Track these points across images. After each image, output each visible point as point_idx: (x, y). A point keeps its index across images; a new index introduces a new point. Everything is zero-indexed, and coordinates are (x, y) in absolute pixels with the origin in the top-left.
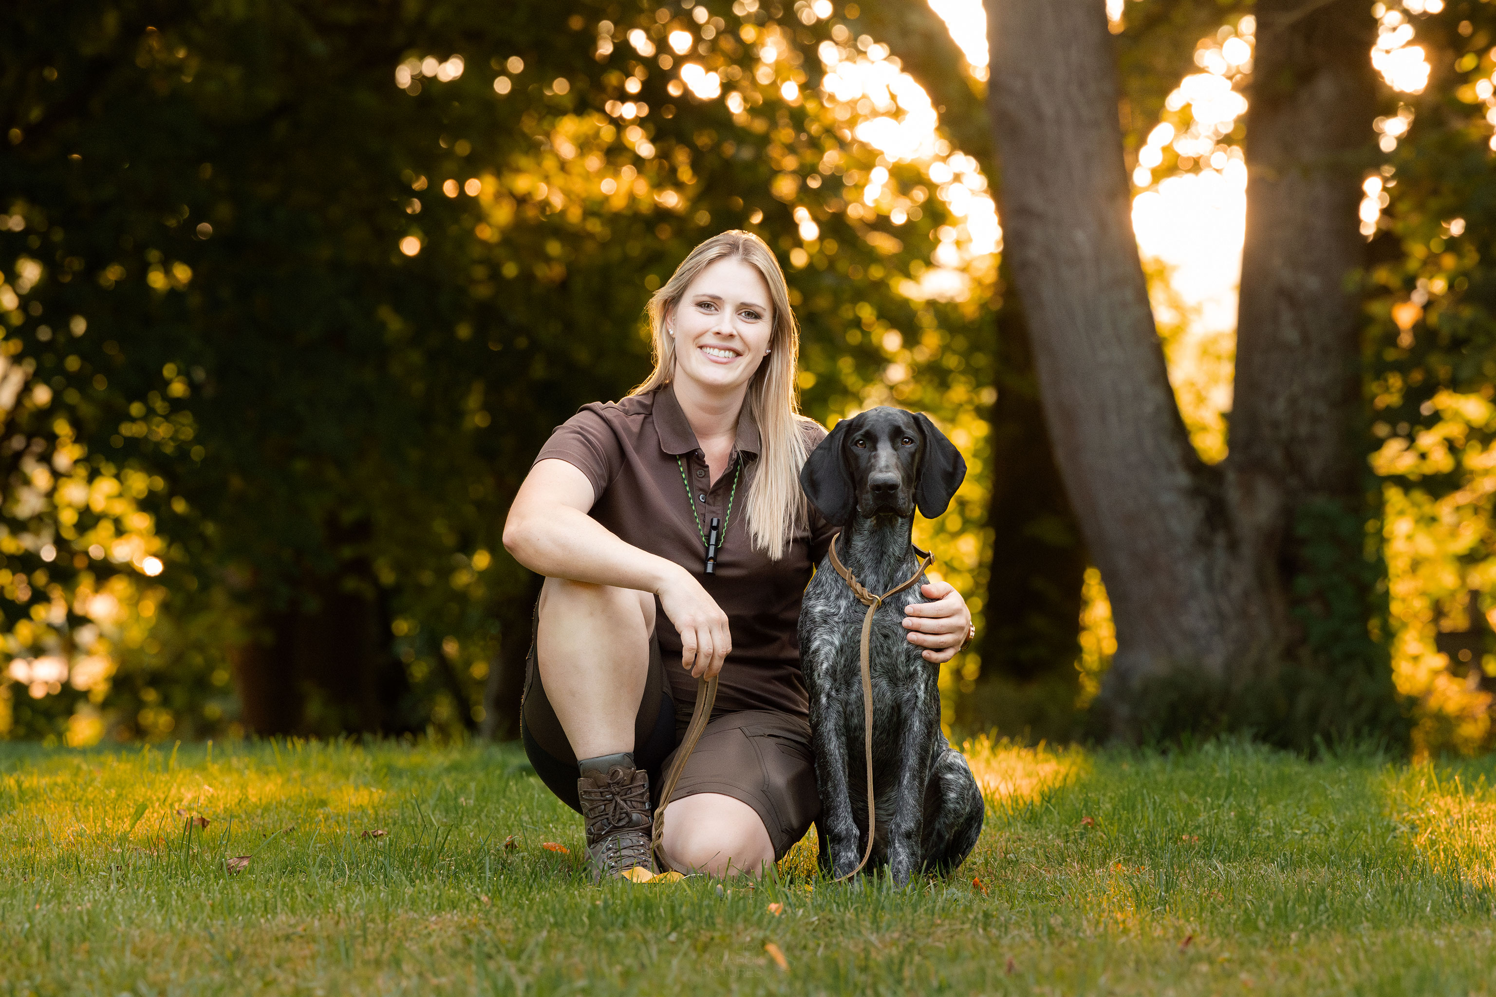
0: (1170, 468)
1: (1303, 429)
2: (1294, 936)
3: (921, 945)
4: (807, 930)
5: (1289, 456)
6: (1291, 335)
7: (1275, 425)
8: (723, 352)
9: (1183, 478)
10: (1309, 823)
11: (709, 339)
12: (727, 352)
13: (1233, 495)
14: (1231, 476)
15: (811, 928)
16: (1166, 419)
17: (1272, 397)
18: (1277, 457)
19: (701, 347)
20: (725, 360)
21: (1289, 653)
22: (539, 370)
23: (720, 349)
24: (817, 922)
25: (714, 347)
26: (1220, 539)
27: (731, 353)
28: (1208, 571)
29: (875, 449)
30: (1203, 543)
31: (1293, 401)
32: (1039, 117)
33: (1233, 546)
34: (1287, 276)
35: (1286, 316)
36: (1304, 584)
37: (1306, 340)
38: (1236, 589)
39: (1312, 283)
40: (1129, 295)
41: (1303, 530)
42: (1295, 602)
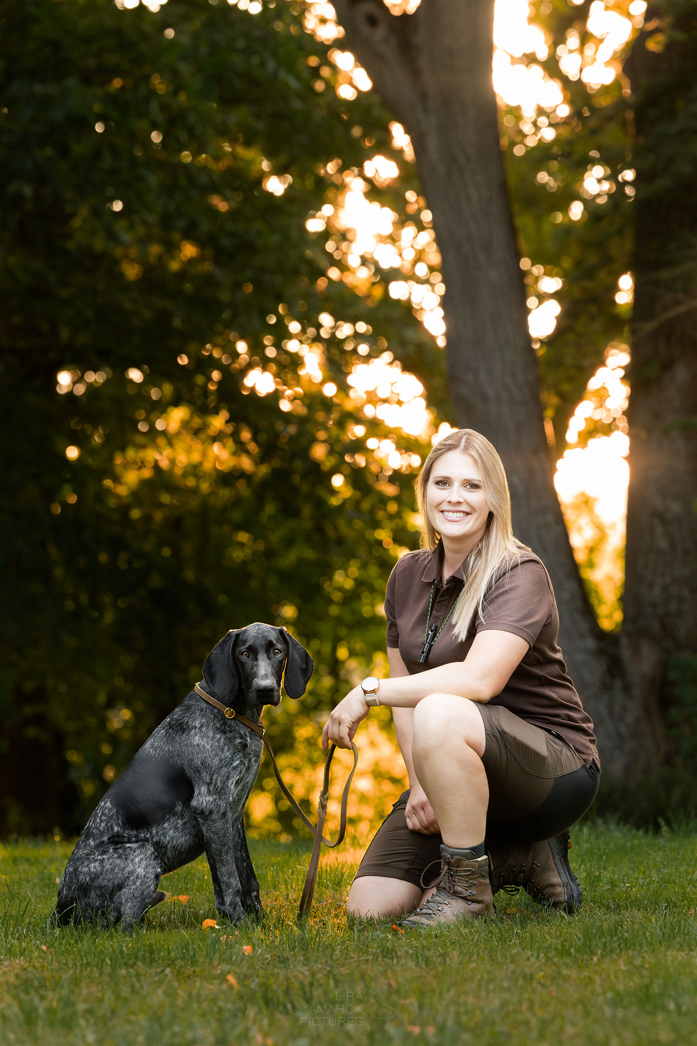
0: (582, 636)
1: (673, 607)
2: (595, 959)
3: (336, 972)
4: (263, 964)
5: (663, 626)
6: (663, 543)
7: (654, 605)
8: (455, 514)
9: (591, 643)
10: (637, 878)
11: (445, 507)
12: (459, 513)
13: (626, 653)
14: (624, 641)
15: (266, 962)
16: (578, 603)
17: (651, 586)
18: (656, 626)
19: (442, 512)
20: (458, 519)
21: (668, 761)
22: (156, 581)
23: (454, 512)
24: (269, 959)
25: (449, 511)
26: (618, 684)
27: (462, 514)
28: (610, 706)
29: (256, 660)
30: (606, 687)
31: (665, 588)
32: (485, 399)
33: (627, 689)
34: (658, 503)
35: (659, 530)
36: (675, 713)
37: (673, 545)
38: (630, 718)
39: (676, 507)
40: (550, 518)
41: (673, 675)
42: (671, 725)
